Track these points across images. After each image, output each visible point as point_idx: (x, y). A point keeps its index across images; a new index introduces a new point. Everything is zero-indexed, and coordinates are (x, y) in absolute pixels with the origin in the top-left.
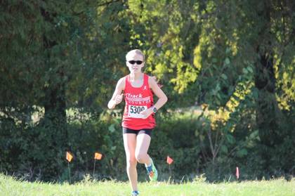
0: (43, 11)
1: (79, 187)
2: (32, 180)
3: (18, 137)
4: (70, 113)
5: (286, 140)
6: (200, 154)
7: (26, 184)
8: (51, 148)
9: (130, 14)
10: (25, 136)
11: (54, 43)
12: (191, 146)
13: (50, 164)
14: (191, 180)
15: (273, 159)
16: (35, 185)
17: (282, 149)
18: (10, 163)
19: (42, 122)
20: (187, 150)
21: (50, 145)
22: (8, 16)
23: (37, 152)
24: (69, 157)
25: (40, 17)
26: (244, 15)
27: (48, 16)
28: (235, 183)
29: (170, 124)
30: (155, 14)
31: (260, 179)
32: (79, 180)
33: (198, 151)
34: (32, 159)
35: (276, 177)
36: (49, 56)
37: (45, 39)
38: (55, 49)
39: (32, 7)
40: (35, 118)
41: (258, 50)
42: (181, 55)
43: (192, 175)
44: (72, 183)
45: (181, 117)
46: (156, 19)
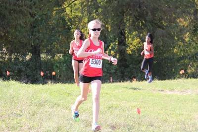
0: (30, 13)
1: (46, 86)
2: (27, 83)
3: (21, 65)
4: (42, 56)
5: (131, 66)
7: (24, 85)
8: (34, 70)
9: (67, 14)
10: (24, 65)
11: (35, 27)
13: (34, 77)
15: (125, 74)
16: (28, 85)
17: (129, 70)
18: (18, 76)
19: (31, 60)
21: (34, 69)
22: (16, 15)
23: (29, 72)
24: (42, 74)
25: (29, 16)
26: (113, 15)
27: (32, 15)
28: (110, 84)
30: (77, 14)
31: (120, 82)
32: (46, 83)
34: (26, 75)
35: (127, 81)
36: (33, 32)
37: (31, 25)
38: (36, 29)
39: (25, 11)
40: (28, 58)
41: (119, 28)
44: (43, 84)
46: (77, 16)
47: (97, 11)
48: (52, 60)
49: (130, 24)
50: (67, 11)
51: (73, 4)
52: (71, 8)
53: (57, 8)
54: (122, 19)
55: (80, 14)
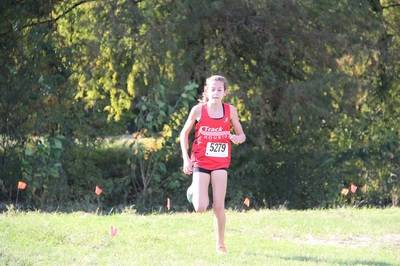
6: (131, 184)
9: (58, 36)
12: (121, 176)
14: (120, 212)
20: (116, 180)
28: (165, 215)
29: (99, 153)
30: (85, 36)
33: (128, 182)
42: (114, 81)
43: (121, 206)
45: (111, 146)
46: (84, 42)
47: (135, 31)
48: (18, 149)
49: (218, 66)
50: (61, 27)
51: (74, 11)
52: (71, 20)
53: (35, 20)
54: (200, 53)
55: (92, 37)
